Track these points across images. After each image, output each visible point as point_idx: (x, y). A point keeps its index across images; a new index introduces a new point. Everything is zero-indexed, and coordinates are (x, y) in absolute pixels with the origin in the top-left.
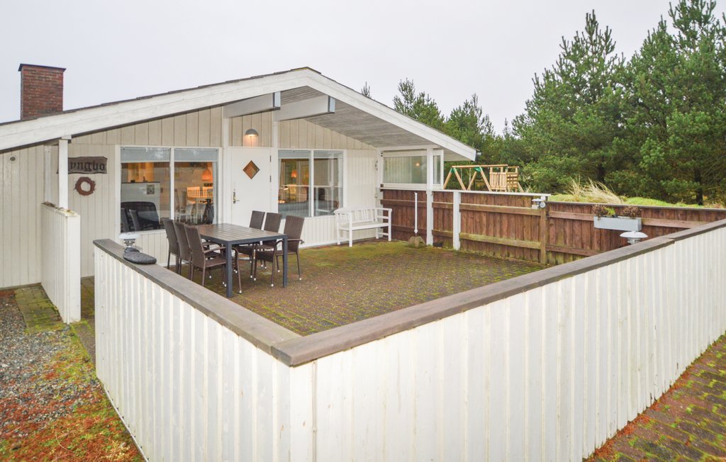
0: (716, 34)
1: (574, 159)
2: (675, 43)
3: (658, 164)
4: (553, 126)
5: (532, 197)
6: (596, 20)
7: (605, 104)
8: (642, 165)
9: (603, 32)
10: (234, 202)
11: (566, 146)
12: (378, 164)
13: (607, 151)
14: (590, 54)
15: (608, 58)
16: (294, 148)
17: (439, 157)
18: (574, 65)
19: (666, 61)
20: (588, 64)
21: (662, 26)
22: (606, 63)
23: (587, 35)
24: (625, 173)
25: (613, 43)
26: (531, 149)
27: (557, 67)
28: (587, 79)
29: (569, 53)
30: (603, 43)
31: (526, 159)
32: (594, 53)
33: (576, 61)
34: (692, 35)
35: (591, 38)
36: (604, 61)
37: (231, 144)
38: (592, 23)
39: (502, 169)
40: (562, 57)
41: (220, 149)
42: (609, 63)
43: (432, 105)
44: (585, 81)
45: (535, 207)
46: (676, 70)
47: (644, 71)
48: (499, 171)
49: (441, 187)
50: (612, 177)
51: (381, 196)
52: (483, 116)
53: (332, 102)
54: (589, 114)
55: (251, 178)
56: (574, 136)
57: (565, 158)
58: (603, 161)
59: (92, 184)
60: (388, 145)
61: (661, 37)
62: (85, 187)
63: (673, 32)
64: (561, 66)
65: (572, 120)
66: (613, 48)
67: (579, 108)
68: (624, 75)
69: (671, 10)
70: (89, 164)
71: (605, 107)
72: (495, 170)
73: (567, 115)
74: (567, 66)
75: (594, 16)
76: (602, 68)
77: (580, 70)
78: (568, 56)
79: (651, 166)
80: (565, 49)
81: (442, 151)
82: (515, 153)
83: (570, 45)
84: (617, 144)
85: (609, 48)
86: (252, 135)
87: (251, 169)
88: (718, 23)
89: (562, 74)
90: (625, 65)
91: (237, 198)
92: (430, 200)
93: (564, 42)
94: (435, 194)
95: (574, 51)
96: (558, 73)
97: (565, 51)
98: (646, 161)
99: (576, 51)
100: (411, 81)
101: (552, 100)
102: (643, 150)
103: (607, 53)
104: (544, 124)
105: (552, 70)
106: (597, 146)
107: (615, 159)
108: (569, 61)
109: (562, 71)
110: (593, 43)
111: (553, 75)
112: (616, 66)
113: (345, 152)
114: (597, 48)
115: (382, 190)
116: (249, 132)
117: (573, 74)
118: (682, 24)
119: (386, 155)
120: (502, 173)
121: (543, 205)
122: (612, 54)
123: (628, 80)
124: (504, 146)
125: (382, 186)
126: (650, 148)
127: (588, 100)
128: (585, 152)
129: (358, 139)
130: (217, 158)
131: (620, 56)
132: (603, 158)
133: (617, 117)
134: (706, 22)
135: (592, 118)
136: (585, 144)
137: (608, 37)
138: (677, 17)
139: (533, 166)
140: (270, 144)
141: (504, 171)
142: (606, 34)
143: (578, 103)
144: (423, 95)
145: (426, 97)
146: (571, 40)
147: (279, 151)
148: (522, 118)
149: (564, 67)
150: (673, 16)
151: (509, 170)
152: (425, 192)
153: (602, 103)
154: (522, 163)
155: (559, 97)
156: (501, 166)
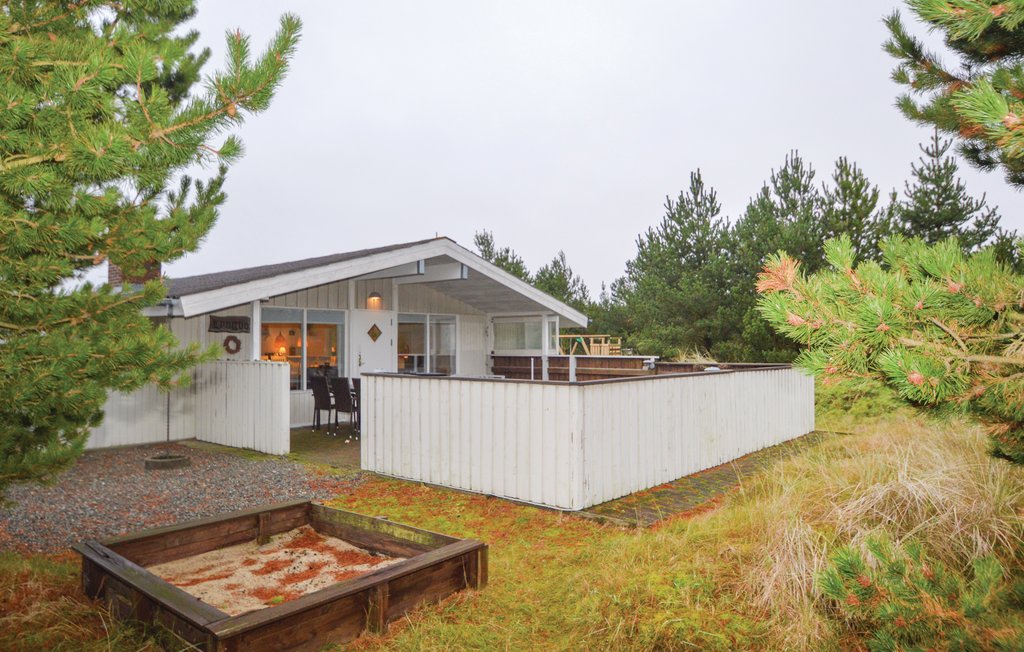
0: (815, 204)
1: (679, 329)
2: (777, 210)
3: (759, 334)
4: (659, 293)
5: (643, 359)
6: (702, 179)
7: (710, 271)
8: (744, 335)
9: (709, 192)
10: (360, 365)
11: (672, 315)
12: (489, 331)
13: (712, 321)
14: (695, 216)
15: (713, 221)
16: (412, 312)
17: (554, 323)
18: (678, 228)
19: (766, 229)
20: (693, 227)
21: (766, 191)
22: (711, 226)
23: (691, 196)
24: (729, 344)
25: (718, 205)
26: (633, 319)
27: (661, 229)
28: (692, 243)
29: (674, 215)
30: (708, 205)
31: (630, 330)
32: (700, 215)
33: (680, 223)
34: (793, 205)
35: (696, 199)
36: (709, 224)
37: (357, 307)
38: (697, 183)
39: (603, 341)
40: (667, 218)
41: (347, 312)
42: (714, 227)
43: (518, 263)
44: (690, 245)
45: (645, 368)
46: (775, 239)
47: (747, 238)
48: (600, 342)
49: (558, 352)
50: (718, 348)
51: (491, 363)
52: (574, 277)
53: (465, 269)
54: (694, 281)
55: (374, 340)
56: (680, 304)
57: (670, 328)
58: (709, 331)
59: (238, 343)
60: (502, 310)
61: (764, 204)
62: (232, 345)
63: (775, 198)
64: (665, 229)
65: (677, 287)
66: (718, 210)
67: (684, 274)
68: (729, 242)
69: (773, 176)
70: (236, 323)
71: (709, 274)
72: (595, 342)
73: (672, 282)
74: (671, 229)
75: (699, 175)
76: (706, 232)
77: (686, 233)
78: (672, 217)
79: (753, 335)
80: (670, 209)
81: (558, 318)
82: (615, 323)
83: (675, 206)
84: (723, 314)
85: (715, 211)
86: (376, 298)
87: (374, 333)
88: (817, 192)
89: (667, 237)
90: (730, 229)
91: (362, 361)
92: (545, 366)
93: (669, 202)
94: (551, 359)
95: (679, 213)
96: (663, 237)
97: (668, 211)
98: (748, 331)
99: (680, 212)
100: (489, 233)
101: (657, 266)
102: (745, 319)
103: (712, 215)
104: (646, 291)
105: (656, 232)
106: (703, 315)
107: (722, 329)
108: (674, 222)
109: (667, 234)
110: (698, 204)
111: (658, 238)
112: (720, 232)
113: (458, 317)
114: (702, 210)
115: (493, 357)
116: (373, 294)
117: (679, 237)
118: (784, 192)
119: (496, 321)
120: (603, 344)
121: (653, 366)
122: (717, 217)
123: (733, 247)
124: (602, 314)
125: (493, 353)
126: (752, 317)
127: (694, 265)
128: (691, 322)
129: (471, 304)
130: (343, 320)
131: (725, 221)
132: (709, 328)
133: (722, 284)
134: (806, 191)
135: (697, 285)
136: (690, 313)
137: (712, 200)
138: (779, 185)
139: (638, 337)
140: (390, 308)
141: (606, 342)
142: (711, 196)
143: (682, 268)
144: (507, 251)
145: (510, 254)
146: (675, 200)
147: (399, 315)
148: (622, 282)
149: (669, 230)
150: (775, 182)
151: (611, 342)
152: (540, 357)
153: (707, 270)
154: (626, 333)
155: (664, 261)
156: (602, 337)
